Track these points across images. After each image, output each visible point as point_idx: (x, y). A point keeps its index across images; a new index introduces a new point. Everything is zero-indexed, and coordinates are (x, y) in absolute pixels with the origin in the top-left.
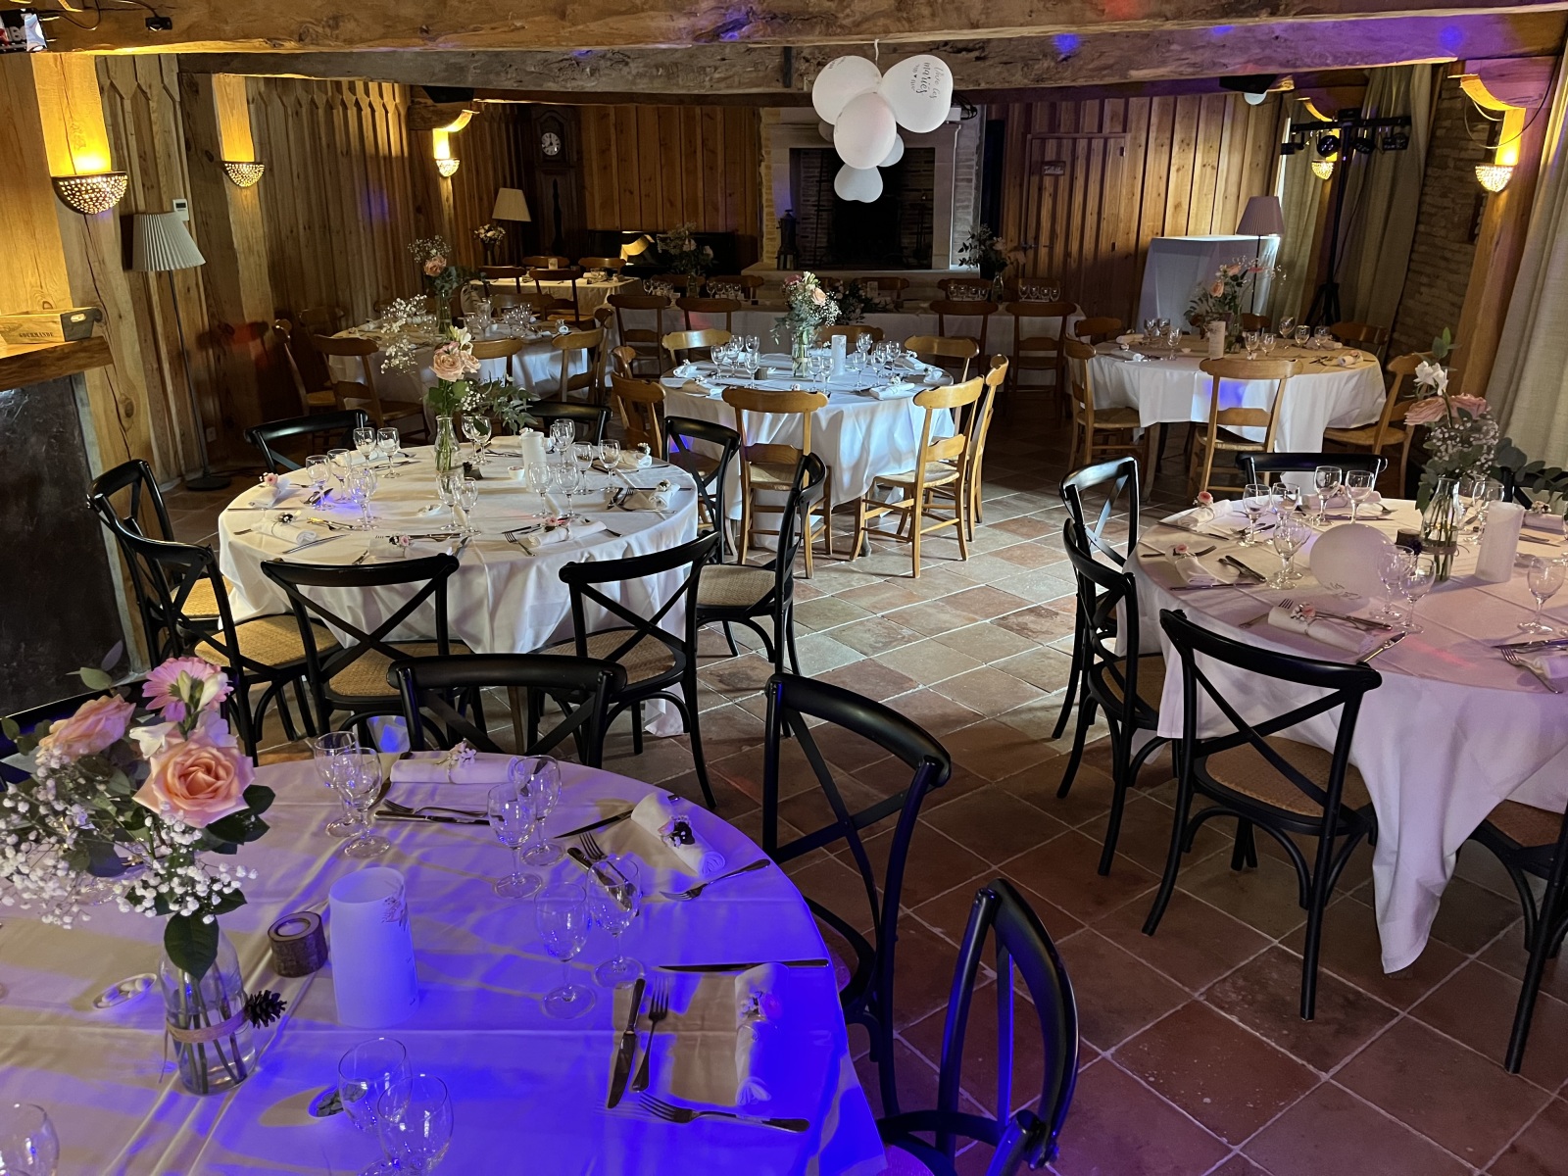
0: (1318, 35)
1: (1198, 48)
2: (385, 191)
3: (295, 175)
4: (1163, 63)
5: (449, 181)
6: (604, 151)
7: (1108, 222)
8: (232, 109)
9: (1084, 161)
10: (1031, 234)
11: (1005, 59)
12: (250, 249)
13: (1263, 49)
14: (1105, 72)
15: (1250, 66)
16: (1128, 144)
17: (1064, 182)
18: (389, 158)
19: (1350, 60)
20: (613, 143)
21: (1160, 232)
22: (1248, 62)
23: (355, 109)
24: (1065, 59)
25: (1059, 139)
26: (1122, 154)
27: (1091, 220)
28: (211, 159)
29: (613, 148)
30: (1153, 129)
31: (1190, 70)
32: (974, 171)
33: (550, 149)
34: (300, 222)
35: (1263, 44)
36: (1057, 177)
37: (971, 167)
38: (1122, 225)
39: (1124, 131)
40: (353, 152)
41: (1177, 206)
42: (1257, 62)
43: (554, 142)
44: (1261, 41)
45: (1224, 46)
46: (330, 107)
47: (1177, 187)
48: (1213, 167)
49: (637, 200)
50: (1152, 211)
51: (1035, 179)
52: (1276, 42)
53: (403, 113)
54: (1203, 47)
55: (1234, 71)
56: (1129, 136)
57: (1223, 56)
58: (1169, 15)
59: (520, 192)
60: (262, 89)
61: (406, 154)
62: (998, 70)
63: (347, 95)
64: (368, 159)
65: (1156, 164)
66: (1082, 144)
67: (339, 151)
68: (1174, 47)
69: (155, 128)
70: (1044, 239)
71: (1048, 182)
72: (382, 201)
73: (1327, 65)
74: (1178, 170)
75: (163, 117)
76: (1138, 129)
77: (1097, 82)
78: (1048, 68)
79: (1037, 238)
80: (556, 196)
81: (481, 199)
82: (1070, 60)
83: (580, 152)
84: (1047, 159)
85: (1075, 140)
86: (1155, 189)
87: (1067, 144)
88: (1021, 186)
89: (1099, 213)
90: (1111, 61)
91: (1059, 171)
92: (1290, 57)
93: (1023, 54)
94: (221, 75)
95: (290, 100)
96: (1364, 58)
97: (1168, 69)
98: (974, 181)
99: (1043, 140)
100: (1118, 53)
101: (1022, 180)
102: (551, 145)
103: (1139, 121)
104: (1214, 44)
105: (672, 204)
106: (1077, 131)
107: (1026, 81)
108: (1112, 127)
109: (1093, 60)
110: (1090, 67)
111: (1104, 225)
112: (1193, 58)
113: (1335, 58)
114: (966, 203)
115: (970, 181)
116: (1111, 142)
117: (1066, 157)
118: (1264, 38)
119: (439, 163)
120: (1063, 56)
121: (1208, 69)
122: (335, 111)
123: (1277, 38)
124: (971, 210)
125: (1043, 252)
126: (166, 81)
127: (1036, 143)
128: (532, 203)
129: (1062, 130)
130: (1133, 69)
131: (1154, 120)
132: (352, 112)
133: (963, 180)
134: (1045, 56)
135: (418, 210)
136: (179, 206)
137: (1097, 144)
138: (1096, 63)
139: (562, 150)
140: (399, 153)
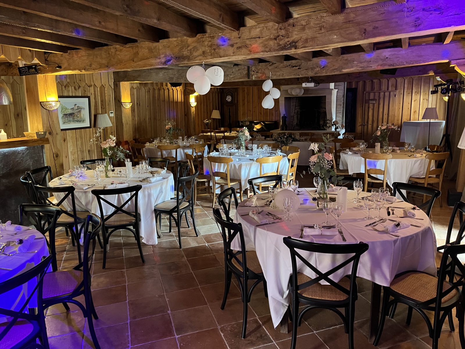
0: (400, 56)
1: (362, 62)
2: (175, 110)
3: (147, 106)
4: (352, 67)
5: (194, 108)
6: (243, 100)
7: (391, 117)
8: (125, 90)
9: (383, 99)
10: (366, 121)
11: (306, 68)
12: (127, 123)
13: (383, 61)
14: (335, 70)
15: (379, 66)
16: (397, 93)
17: (376, 105)
18: (177, 102)
19: (412, 63)
20: (246, 97)
21: (409, 120)
22: (378, 65)
23: (167, 90)
24: (323, 68)
25: (375, 93)
26: (395, 96)
27: (385, 117)
28: (119, 102)
29: (246, 99)
30: (406, 89)
31: (361, 69)
32: (342, 102)
33: (229, 100)
34: (147, 117)
35: (383, 60)
36: (374, 104)
37: (341, 101)
38: (396, 118)
39: (396, 90)
40: (166, 101)
41: (415, 112)
42: (381, 65)
43: (230, 98)
44: (382, 59)
45: (370, 61)
46: (159, 90)
47: (414, 106)
48: (427, 100)
49: (252, 113)
50: (406, 113)
51: (367, 105)
52: (387, 59)
53: (182, 91)
54: (364, 62)
55: (374, 68)
56: (397, 91)
57: (370, 64)
58: (267, 51)
59: (218, 111)
60: (138, 85)
61: (183, 101)
62: (304, 71)
63: (164, 87)
64: (170, 103)
65: (407, 99)
66: (382, 94)
67: (161, 100)
68: (355, 62)
69: (106, 95)
70: (370, 122)
71: (371, 105)
72: (174, 113)
73: (404, 65)
74: (415, 101)
75: (109, 92)
76: (401, 89)
77: (333, 74)
78: (318, 70)
79: (368, 122)
80: (230, 112)
81: (207, 113)
82: (325, 68)
83: (237, 101)
84: (371, 98)
85: (379, 93)
86: (407, 107)
87: (377, 94)
88: (363, 107)
89: (388, 114)
90: (337, 67)
91: (374, 102)
92: (392, 63)
93: (311, 67)
94: (123, 82)
95: (147, 88)
96: (417, 62)
97: (354, 69)
98: (342, 105)
99: (369, 93)
100: (338, 65)
101: (363, 105)
102: (229, 99)
103: (401, 86)
104: (367, 61)
105: (261, 114)
106: (380, 90)
107: (312, 74)
108: (392, 88)
109: (331, 67)
110: (331, 69)
111: (390, 118)
112: (361, 65)
113: (407, 62)
114: (340, 112)
115: (341, 105)
116: (392, 93)
117: (377, 98)
118: (383, 58)
119: (191, 103)
120: (322, 67)
121: (366, 68)
122: (161, 91)
123: (387, 58)
124: (341, 113)
125: (370, 126)
126: (110, 84)
127: (367, 94)
128: (222, 114)
129: (375, 90)
130: (343, 69)
131: (406, 86)
132: (166, 91)
133: (339, 105)
134: (317, 67)
135: (185, 115)
136: (111, 113)
137: (387, 94)
138: (332, 68)
139: (232, 100)
140: (181, 101)
